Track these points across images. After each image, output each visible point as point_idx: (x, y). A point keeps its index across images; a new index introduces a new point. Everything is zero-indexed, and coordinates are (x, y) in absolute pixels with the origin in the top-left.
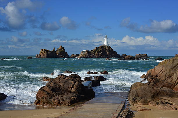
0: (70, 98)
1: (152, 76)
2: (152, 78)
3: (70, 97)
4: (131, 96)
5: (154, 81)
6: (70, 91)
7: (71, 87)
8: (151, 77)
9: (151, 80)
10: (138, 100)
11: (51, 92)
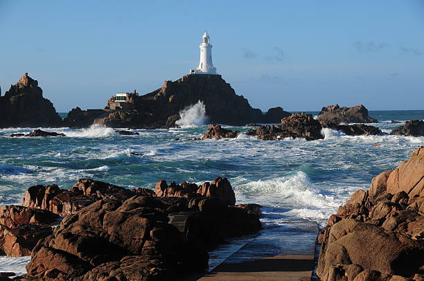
0: (145, 271)
1: (390, 196)
2: (390, 205)
3: (144, 268)
4: (327, 262)
5: (397, 214)
6: (140, 250)
7: (142, 237)
8: (387, 201)
9: (385, 209)
10: (351, 274)
11: (79, 253)
